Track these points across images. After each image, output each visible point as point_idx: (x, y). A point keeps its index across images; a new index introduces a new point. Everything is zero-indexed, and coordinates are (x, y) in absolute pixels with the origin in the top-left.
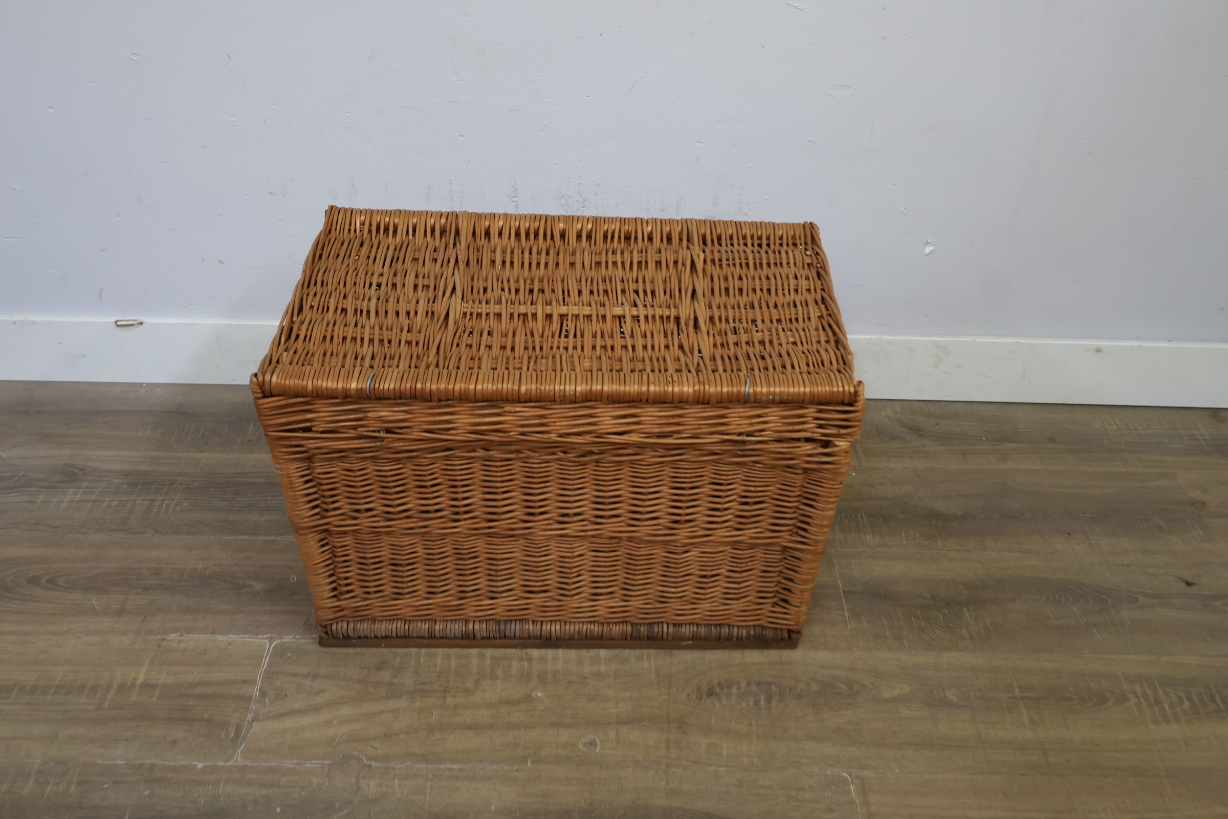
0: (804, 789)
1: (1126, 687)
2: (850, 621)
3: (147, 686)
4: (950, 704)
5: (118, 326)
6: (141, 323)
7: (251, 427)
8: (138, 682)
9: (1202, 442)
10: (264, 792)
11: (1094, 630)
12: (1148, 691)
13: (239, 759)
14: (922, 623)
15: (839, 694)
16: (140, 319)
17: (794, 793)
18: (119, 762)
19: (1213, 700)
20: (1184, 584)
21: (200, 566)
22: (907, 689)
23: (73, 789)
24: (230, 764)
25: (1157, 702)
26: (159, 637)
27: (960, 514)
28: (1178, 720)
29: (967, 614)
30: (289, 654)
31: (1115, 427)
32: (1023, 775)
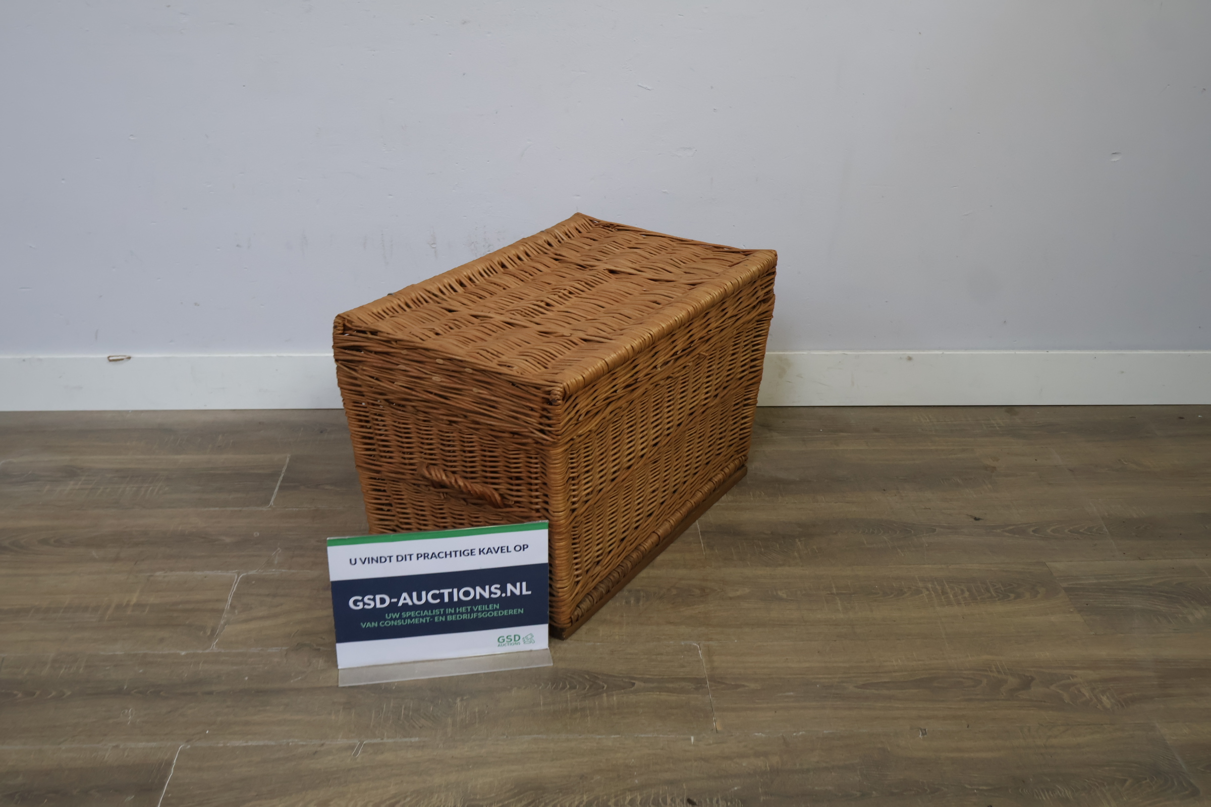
0: (662, 654)
1: (920, 584)
2: (705, 551)
3: (139, 606)
4: (781, 599)
5: (110, 361)
6: (129, 358)
7: (220, 437)
8: (132, 603)
9: (998, 428)
10: (235, 668)
11: (899, 550)
12: (937, 587)
13: (214, 648)
14: (763, 550)
15: (693, 595)
16: (128, 355)
17: (654, 657)
18: (118, 653)
19: (988, 590)
20: (973, 520)
21: (180, 528)
22: (747, 590)
23: (81, 670)
24: (207, 651)
25: (944, 593)
26: (148, 574)
27: (798, 479)
28: (959, 604)
29: (799, 543)
30: (253, 582)
31: (928, 420)
32: (835, 641)
